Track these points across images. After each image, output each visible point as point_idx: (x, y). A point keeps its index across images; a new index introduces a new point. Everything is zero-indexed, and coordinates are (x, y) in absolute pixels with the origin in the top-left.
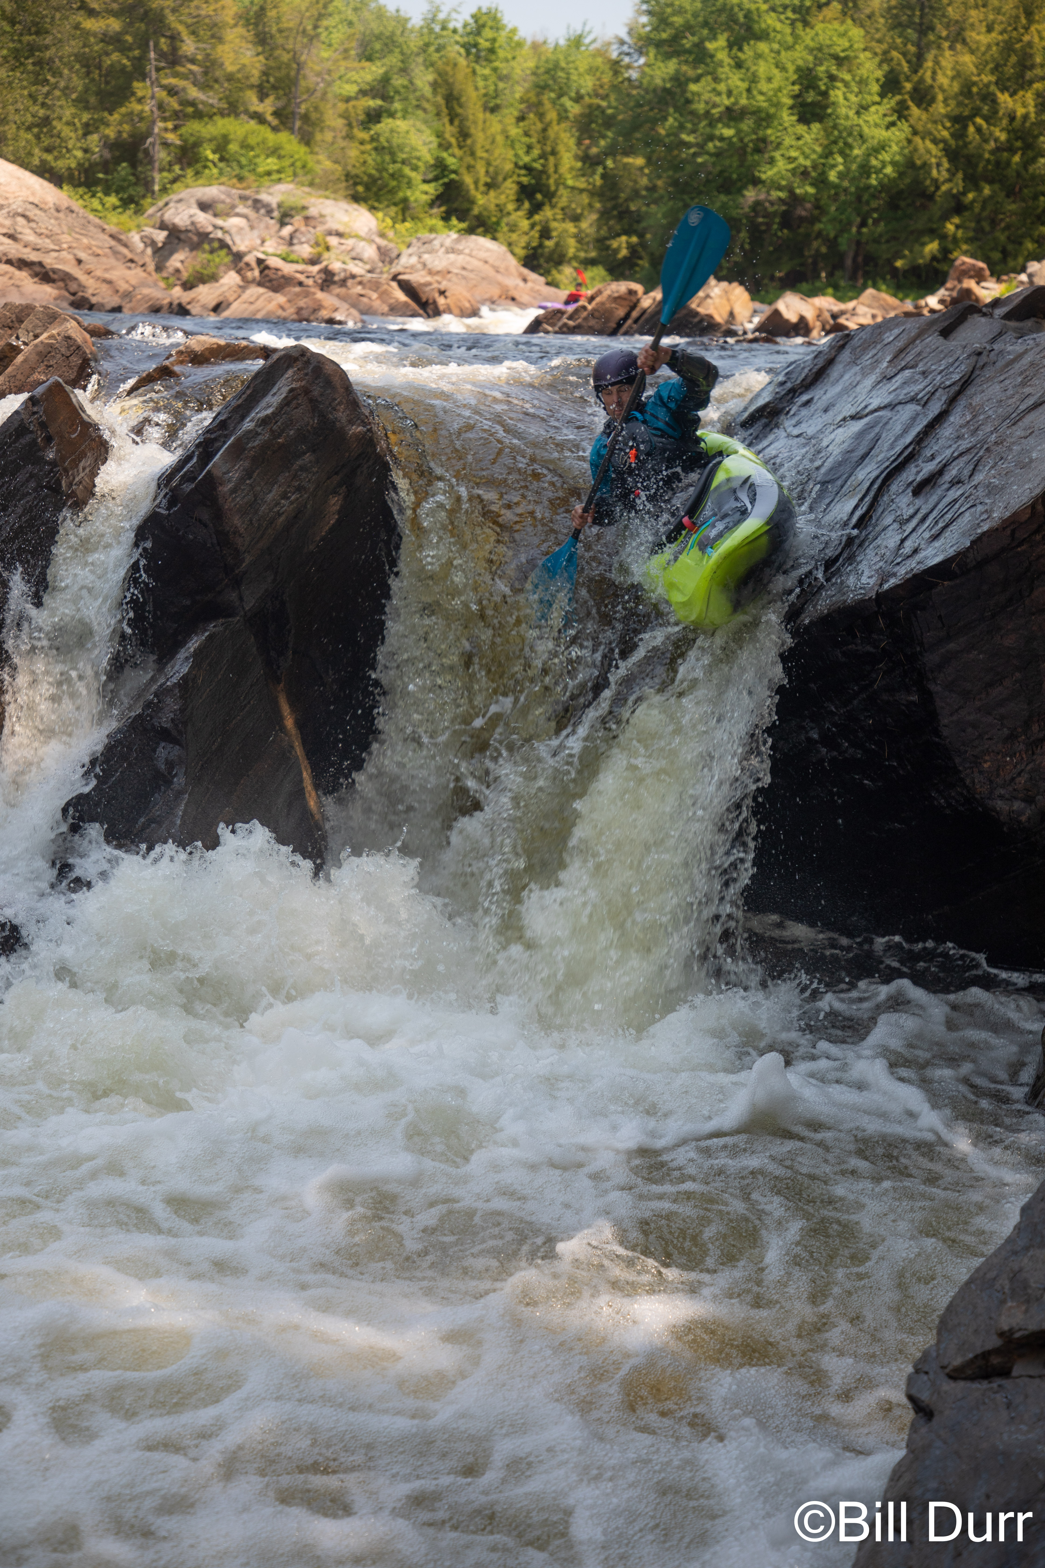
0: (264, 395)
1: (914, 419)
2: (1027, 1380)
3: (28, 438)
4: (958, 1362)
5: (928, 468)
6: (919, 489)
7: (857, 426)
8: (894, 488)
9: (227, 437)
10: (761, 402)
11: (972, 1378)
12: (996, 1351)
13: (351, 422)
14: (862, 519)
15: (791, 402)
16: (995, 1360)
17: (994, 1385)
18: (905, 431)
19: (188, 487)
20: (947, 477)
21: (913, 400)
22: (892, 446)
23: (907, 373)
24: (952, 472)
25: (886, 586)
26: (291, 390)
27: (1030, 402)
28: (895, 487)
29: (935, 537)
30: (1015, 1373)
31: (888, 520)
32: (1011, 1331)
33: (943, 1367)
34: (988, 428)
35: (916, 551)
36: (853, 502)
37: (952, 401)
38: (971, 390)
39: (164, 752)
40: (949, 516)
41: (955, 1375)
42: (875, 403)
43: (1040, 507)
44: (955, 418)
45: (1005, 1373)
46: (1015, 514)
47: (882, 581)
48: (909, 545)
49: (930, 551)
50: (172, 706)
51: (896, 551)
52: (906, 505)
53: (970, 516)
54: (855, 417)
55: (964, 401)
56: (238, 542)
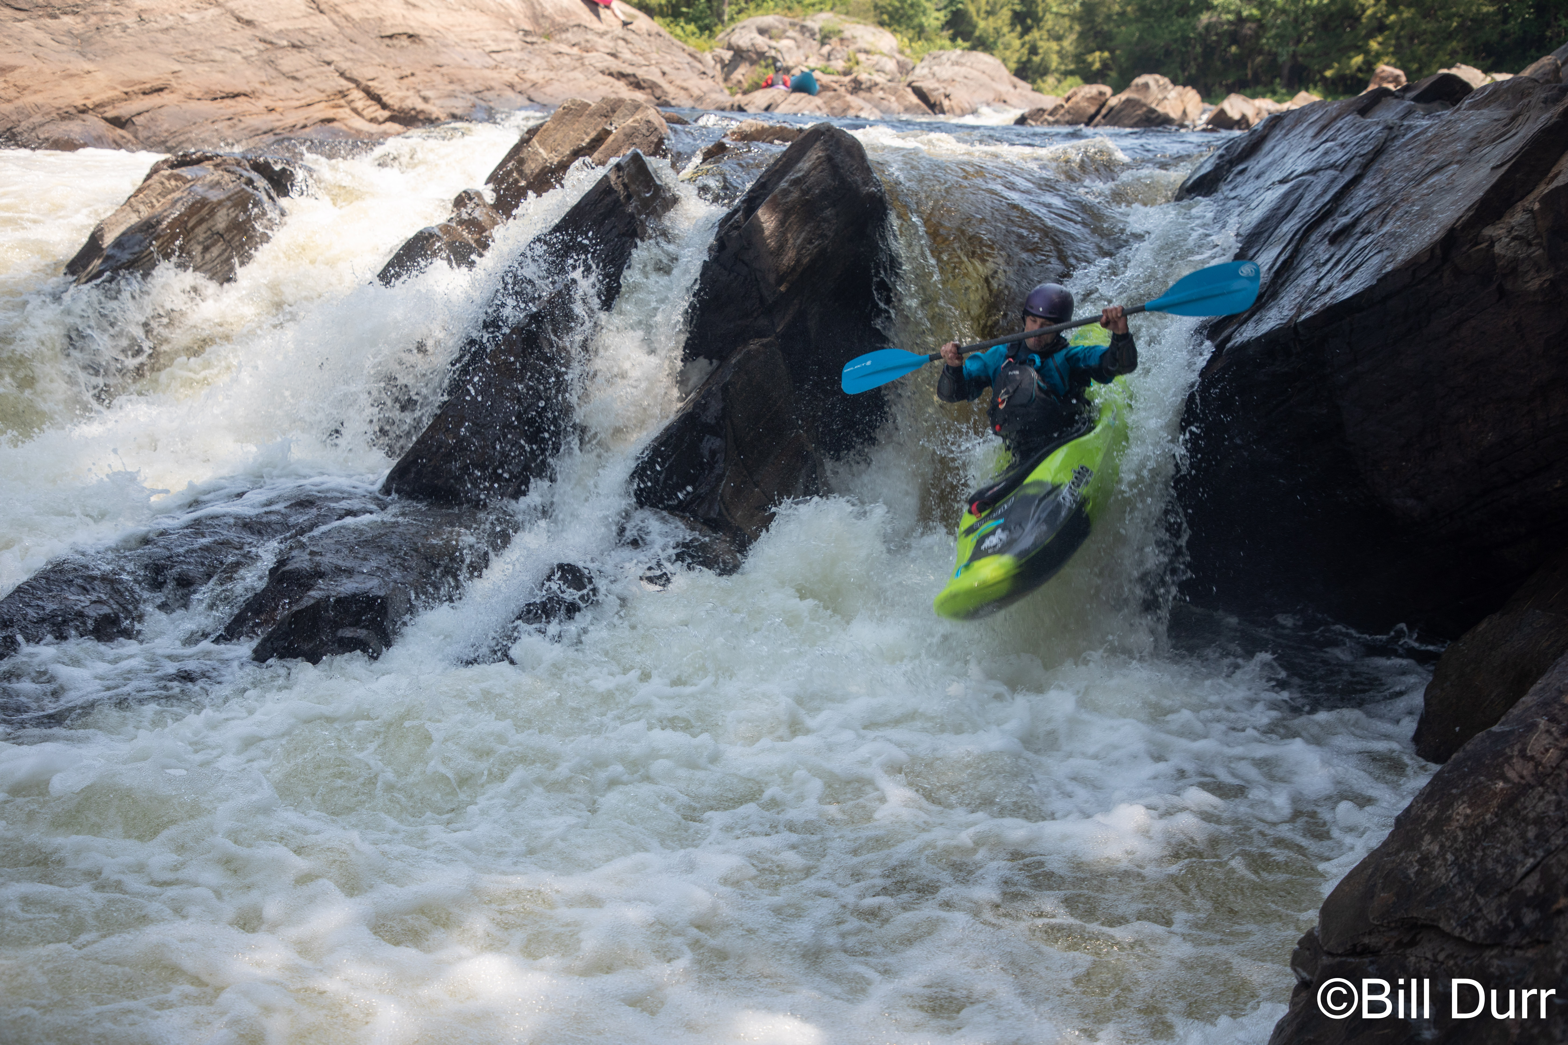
0: (798, 161)
3: (613, 197)
5: (1343, 221)
6: (1335, 239)
7: (1284, 188)
8: (1313, 238)
9: (766, 195)
10: (1203, 171)
13: (866, 184)
14: (1284, 263)
15: (1229, 171)
18: (1325, 192)
19: (735, 233)
20: (1359, 229)
21: (1333, 166)
22: (1312, 205)
23: (1329, 144)
24: (1364, 224)
25: (1303, 317)
26: (819, 158)
27: (1433, 165)
29: (1347, 277)
31: (1307, 264)
34: (1396, 188)
35: (1330, 288)
36: (1277, 250)
37: (1366, 167)
38: (1383, 158)
39: (709, 444)
40: (1359, 260)
42: (1300, 170)
43: (1438, 251)
44: (1368, 181)
46: (1417, 257)
47: (1299, 314)
48: (1323, 284)
49: (1342, 288)
50: (715, 407)
51: (1312, 289)
52: (1323, 251)
53: (1376, 260)
54: (1282, 182)
55: (1376, 166)
56: (772, 278)
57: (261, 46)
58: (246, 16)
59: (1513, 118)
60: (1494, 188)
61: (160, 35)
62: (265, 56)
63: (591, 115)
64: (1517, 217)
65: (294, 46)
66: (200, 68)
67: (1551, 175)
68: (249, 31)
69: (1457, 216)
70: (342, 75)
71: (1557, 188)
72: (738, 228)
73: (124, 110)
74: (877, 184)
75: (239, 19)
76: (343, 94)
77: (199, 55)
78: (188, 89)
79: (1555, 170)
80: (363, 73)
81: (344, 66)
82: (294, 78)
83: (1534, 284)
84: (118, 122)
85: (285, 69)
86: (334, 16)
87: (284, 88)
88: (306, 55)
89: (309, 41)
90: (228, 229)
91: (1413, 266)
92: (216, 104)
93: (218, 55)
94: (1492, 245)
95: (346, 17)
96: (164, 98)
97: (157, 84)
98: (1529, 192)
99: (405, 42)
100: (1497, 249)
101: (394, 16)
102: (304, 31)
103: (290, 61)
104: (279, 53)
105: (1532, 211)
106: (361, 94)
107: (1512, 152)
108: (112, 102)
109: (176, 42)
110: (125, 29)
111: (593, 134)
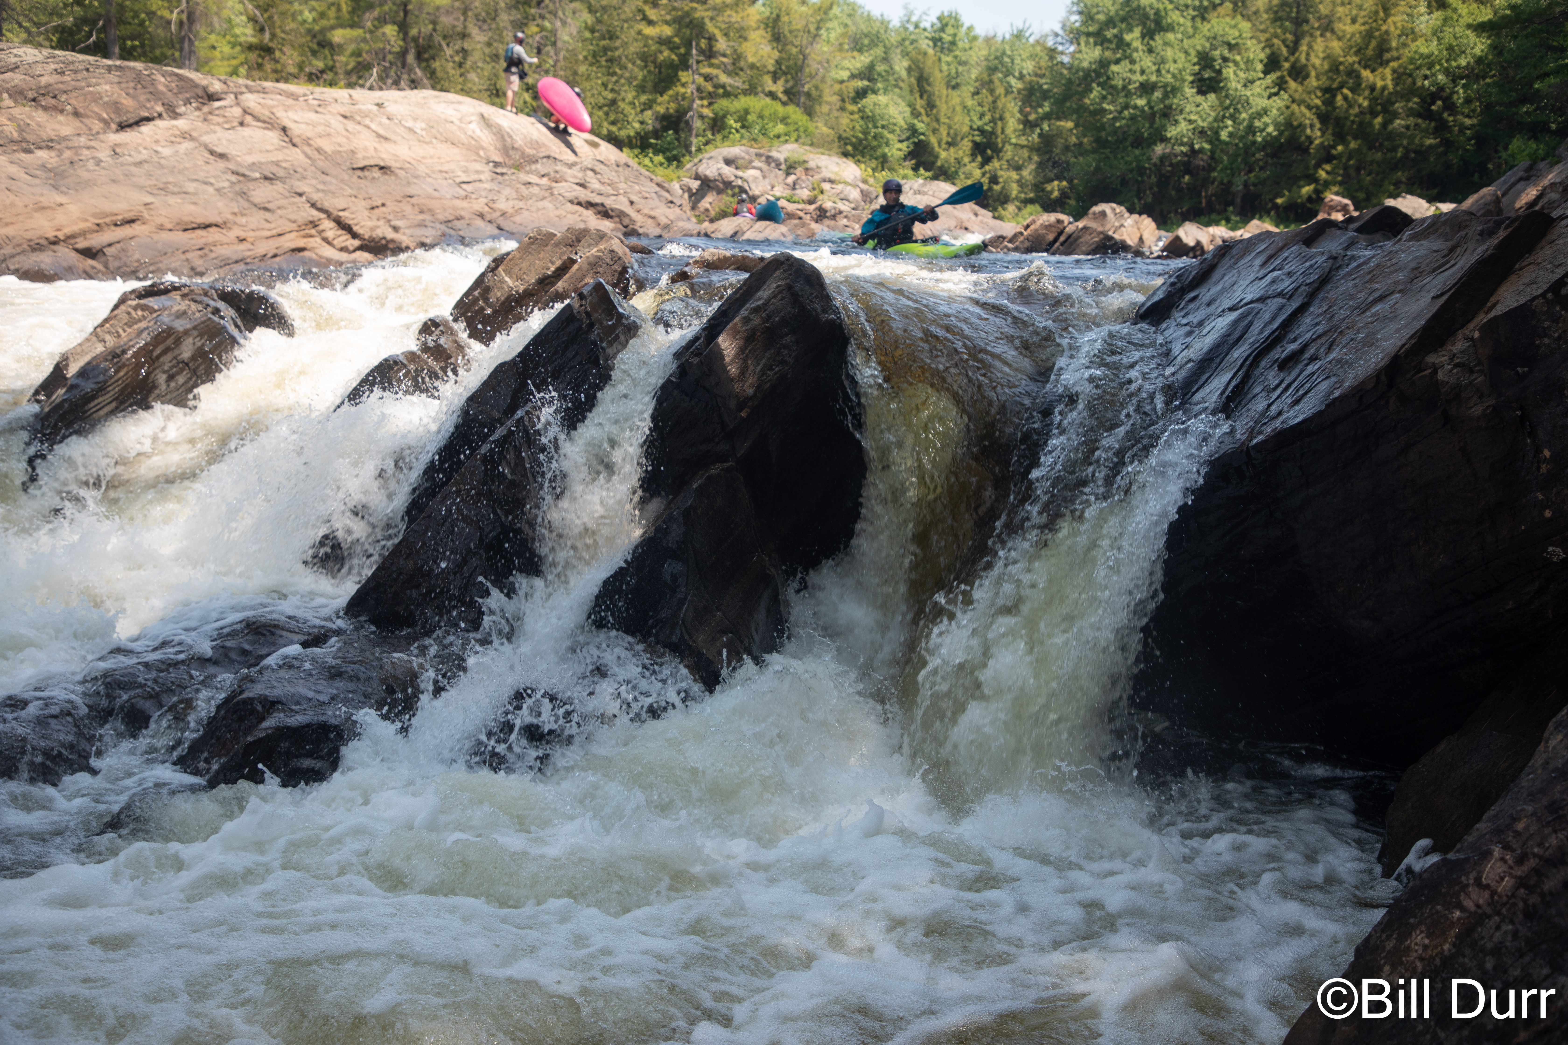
0: (757, 291)
5: (1291, 348)
6: (1284, 365)
7: (1235, 315)
8: (1263, 364)
9: (727, 323)
10: (1156, 298)
13: (825, 311)
14: (1236, 388)
15: (1181, 298)
18: (1273, 319)
19: (695, 360)
20: (1307, 356)
21: (1280, 294)
22: (1261, 332)
23: (1276, 274)
24: (1311, 351)
25: (1255, 441)
26: (779, 286)
27: (1377, 294)
28: (1265, 363)
29: (1297, 402)
31: (1258, 389)
34: (1341, 316)
35: (1280, 413)
36: (1229, 376)
37: (1312, 295)
38: (1328, 286)
39: (670, 568)
40: (1307, 386)
42: (1249, 297)
43: (1383, 378)
44: (1315, 309)
46: (1362, 384)
47: (1251, 438)
48: (1274, 409)
49: (1292, 413)
50: (677, 531)
51: (1263, 414)
52: (1272, 377)
53: (1324, 386)
54: (1232, 309)
55: (1321, 295)
56: (733, 404)
57: (234, 178)
58: (219, 150)
59: (1452, 250)
60: (1435, 316)
61: (133, 169)
62: (237, 188)
63: (557, 245)
64: (1459, 345)
65: (266, 178)
66: (172, 200)
67: (1489, 305)
68: (221, 164)
69: (1400, 344)
70: (313, 205)
71: (1495, 318)
72: (698, 355)
73: (95, 241)
74: (836, 311)
75: (212, 153)
76: (314, 224)
77: (171, 188)
78: (159, 220)
79: (1493, 300)
80: (334, 203)
81: (315, 197)
82: (266, 209)
83: (1477, 410)
84: (89, 253)
85: (257, 200)
86: (307, 149)
87: (256, 218)
88: (278, 186)
89: (281, 173)
90: (193, 358)
91: (1359, 392)
92: (188, 235)
93: (191, 187)
94: (1435, 372)
95: (319, 150)
96: (136, 229)
97: (129, 216)
98: (1469, 321)
99: (377, 173)
100: (1440, 375)
101: (365, 149)
102: (277, 164)
103: (262, 193)
104: (251, 185)
105: (1472, 339)
106: (332, 224)
107: (1451, 282)
108: (83, 233)
109: (149, 175)
110: (98, 162)
111: (558, 263)
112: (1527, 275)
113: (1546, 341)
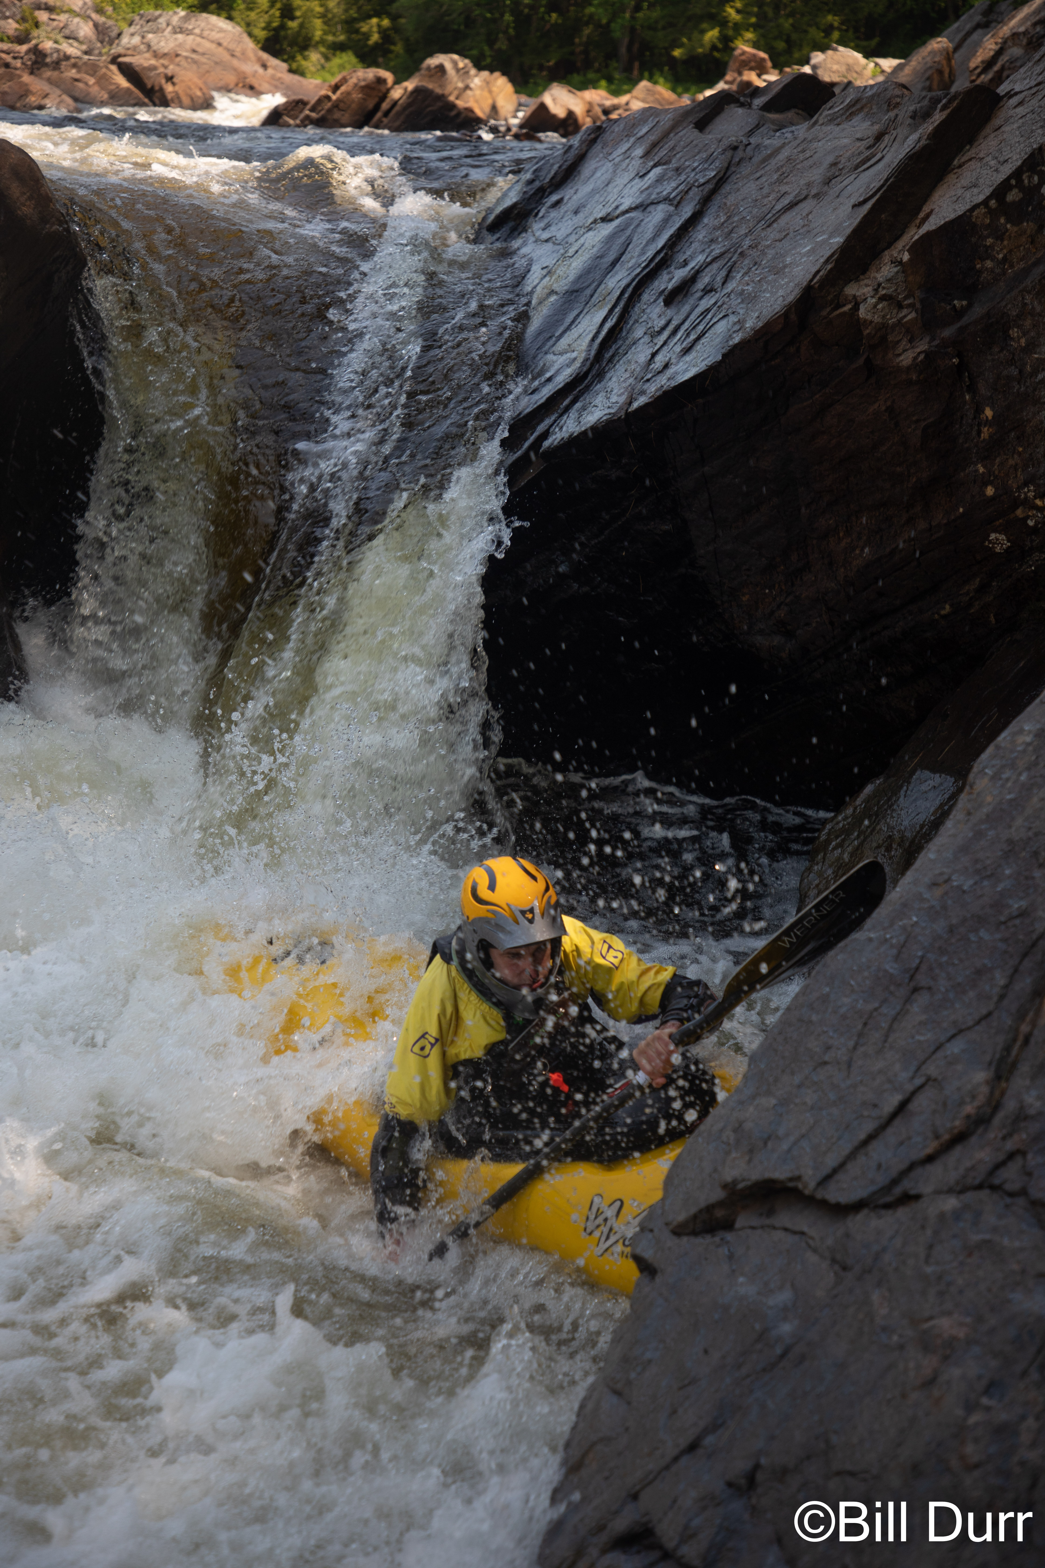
1: (666, 221)
2: (749, 1231)
4: (682, 1217)
5: (680, 274)
6: (671, 298)
7: (607, 229)
8: (645, 297)
10: (508, 203)
11: (695, 1233)
12: (720, 1204)
13: (45, 219)
14: (611, 330)
15: (540, 203)
16: (719, 1213)
17: (717, 1239)
18: (657, 234)
20: (700, 286)
21: (667, 199)
22: (643, 253)
23: (660, 169)
24: (705, 279)
25: (635, 405)
27: (786, 201)
28: (647, 296)
29: (687, 351)
30: (738, 1225)
31: (639, 332)
32: (735, 1182)
33: (667, 1224)
34: (743, 231)
35: (666, 366)
36: (602, 314)
37: (707, 201)
38: (727, 188)
40: (701, 327)
41: (678, 1231)
42: (626, 203)
43: (793, 317)
44: (709, 220)
45: (728, 1225)
46: (768, 325)
47: (631, 399)
48: (660, 360)
49: (681, 366)
51: (646, 367)
52: (657, 316)
53: (721, 327)
54: (605, 219)
55: (718, 200)
59: (879, 137)
60: (857, 230)
64: (885, 271)
67: (922, 215)
69: (814, 270)
71: (928, 234)
79: (926, 209)
83: (907, 358)
91: (764, 336)
94: (856, 307)
98: (898, 238)
100: (862, 312)
105: (900, 263)
107: (878, 183)
112: (968, 175)
113: (989, 264)
